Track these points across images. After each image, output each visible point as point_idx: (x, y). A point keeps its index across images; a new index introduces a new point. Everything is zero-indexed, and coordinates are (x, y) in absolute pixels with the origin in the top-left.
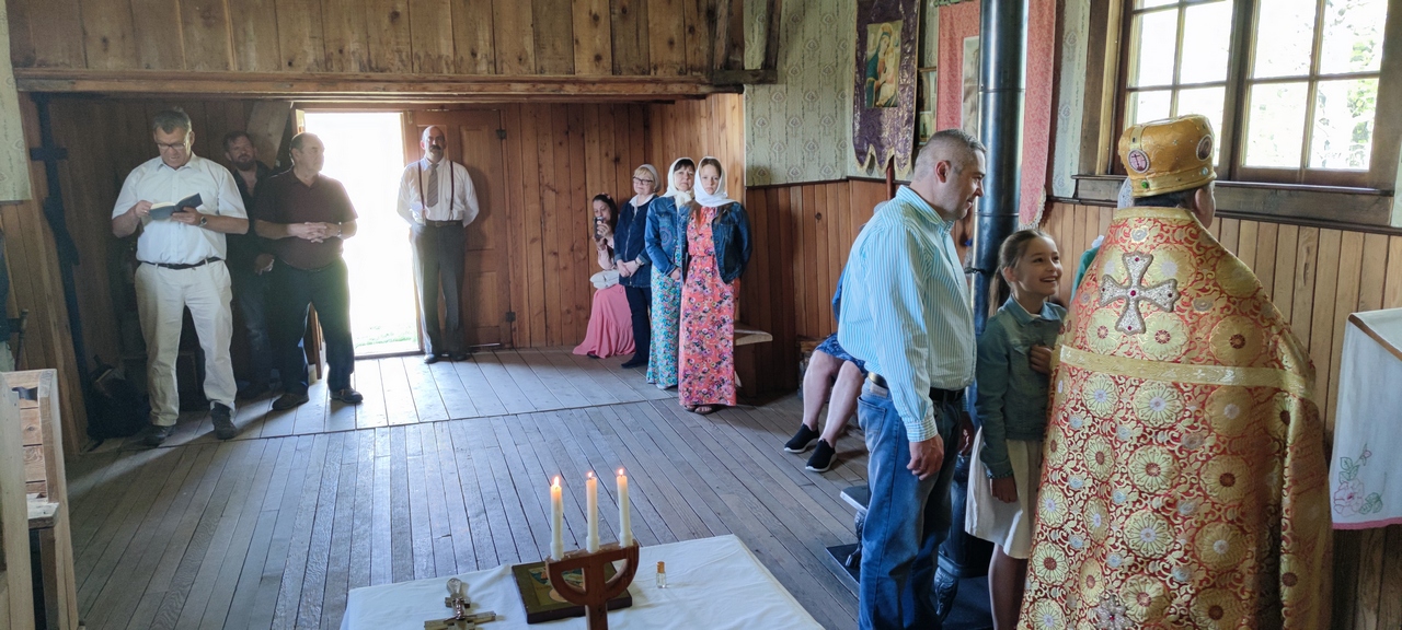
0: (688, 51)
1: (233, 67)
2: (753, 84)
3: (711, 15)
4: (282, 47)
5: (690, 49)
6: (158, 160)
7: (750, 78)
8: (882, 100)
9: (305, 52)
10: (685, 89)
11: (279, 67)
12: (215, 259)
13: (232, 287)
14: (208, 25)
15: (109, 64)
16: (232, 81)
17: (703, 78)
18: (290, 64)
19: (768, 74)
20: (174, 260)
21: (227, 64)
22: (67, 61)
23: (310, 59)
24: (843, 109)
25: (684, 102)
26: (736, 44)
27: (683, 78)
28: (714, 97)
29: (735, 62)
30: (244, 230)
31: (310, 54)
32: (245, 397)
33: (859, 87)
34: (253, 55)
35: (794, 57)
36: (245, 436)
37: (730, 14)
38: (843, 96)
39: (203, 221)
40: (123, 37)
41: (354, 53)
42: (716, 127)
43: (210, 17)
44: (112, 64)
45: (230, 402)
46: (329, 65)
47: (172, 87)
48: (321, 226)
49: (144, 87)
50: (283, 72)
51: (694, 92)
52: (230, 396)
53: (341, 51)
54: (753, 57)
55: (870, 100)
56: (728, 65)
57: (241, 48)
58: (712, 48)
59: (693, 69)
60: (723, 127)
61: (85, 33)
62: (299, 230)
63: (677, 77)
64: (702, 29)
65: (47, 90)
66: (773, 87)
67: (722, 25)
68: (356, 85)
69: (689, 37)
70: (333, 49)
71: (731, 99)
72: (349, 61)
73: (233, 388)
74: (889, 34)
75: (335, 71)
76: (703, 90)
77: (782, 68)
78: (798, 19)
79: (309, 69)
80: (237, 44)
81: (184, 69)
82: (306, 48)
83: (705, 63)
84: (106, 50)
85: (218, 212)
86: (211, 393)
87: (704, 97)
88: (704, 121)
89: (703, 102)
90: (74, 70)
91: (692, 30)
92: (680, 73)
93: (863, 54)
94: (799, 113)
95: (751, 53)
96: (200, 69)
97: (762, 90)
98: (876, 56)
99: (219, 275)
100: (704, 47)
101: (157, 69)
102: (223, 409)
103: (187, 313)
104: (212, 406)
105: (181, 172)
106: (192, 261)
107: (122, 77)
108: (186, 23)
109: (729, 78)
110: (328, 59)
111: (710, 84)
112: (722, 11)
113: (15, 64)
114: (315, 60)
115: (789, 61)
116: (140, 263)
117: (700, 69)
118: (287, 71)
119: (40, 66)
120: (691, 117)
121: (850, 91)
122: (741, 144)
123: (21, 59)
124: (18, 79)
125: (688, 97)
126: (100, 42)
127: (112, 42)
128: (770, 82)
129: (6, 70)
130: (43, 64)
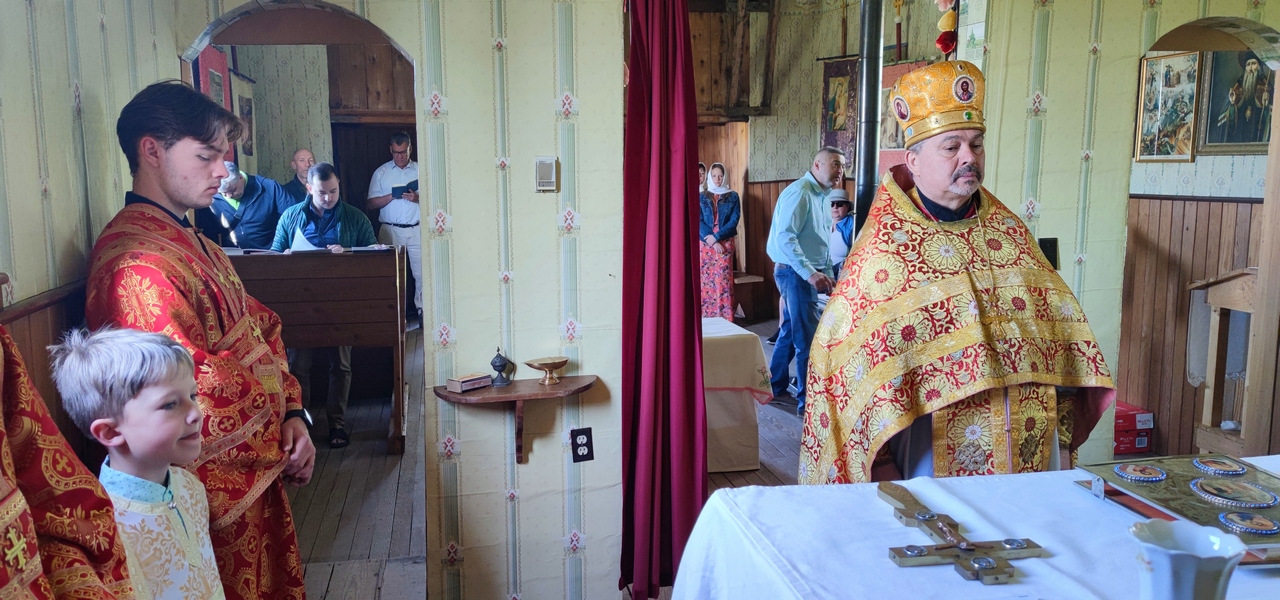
0: (713, 96)
2: (755, 116)
3: (729, 73)
5: (715, 93)
7: (753, 112)
8: (837, 127)
10: (711, 119)
15: (379, 107)
17: (722, 112)
19: (765, 109)
22: (358, 106)
24: (815, 132)
25: (711, 128)
26: (745, 90)
27: (710, 112)
28: (730, 124)
29: (744, 102)
33: (824, 117)
35: (782, 99)
37: (740, 72)
38: (816, 123)
40: (387, 91)
42: (731, 143)
44: (381, 107)
49: (396, 120)
51: (716, 121)
54: (755, 99)
55: (830, 127)
56: (739, 104)
58: (729, 93)
59: (716, 107)
60: (736, 144)
61: (368, 90)
63: (706, 112)
64: (723, 81)
65: (346, 122)
66: (768, 118)
67: (735, 79)
69: (714, 87)
71: (741, 126)
74: (841, 84)
76: (722, 120)
77: (775, 106)
78: (785, 74)
83: (724, 103)
84: (378, 99)
87: (723, 124)
88: (723, 140)
89: (723, 127)
90: (361, 111)
91: (716, 82)
92: (708, 109)
93: (827, 96)
94: (786, 134)
95: (754, 96)
97: (761, 120)
98: (834, 98)
100: (724, 92)
101: (404, 109)
107: (385, 114)
109: (739, 112)
111: (727, 116)
112: (736, 70)
115: (779, 102)
117: (720, 107)
119: (343, 108)
120: (715, 137)
121: (819, 120)
122: (747, 155)
123: (335, 105)
124: (332, 115)
125: (713, 124)
126: (375, 94)
127: (382, 95)
128: (767, 115)
129: (326, 111)
130: (345, 107)
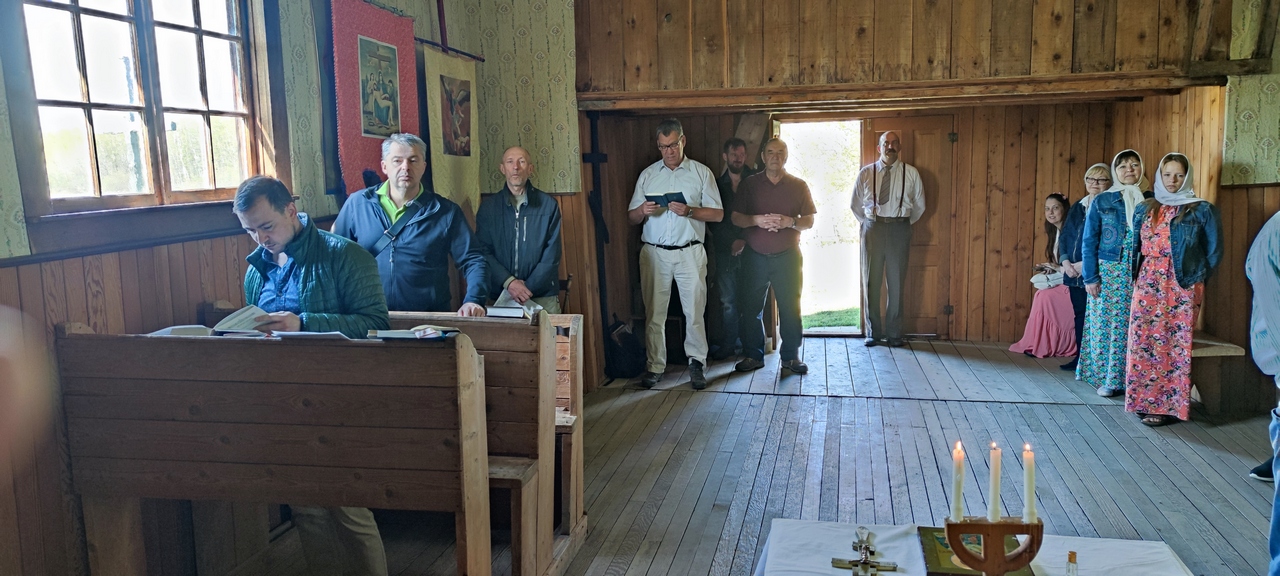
0: (1162, 44)
1: (727, 85)
2: (1239, 75)
3: (1192, 4)
4: (765, 66)
5: (1164, 41)
6: (661, 163)
7: (1237, 69)
9: (783, 69)
10: (1155, 83)
11: (762, 83)
12: (697, 242)
13: (707, 266)
14: (711, 52)
15: (639, 87)
16: (725, 96)
17: (1177, 70)
18: (770, 80)
19: (1260, 63)
20: (668, 243)
21: (722, 83)
22: (612, 86)
23: (787, 75)
25: (1154, 98)
26: (1222, 31)
27: (1153, 72)
28: (1189, 92)
29: (1218, 52)
30: (719, 219)
31: (787, 70)
32: (714, 358)
34: (742, 73)
36: (712, 388)
37: (1214, 2)
39: (691, 213)
40: (651, 65)
41: (823, 66)
42: (1190, 123)
43: (713, 44)
44: (641, 87)
45: (702, 357)
46: (802, 78)
47: (681, 103)
48: (777, 217)
49: (662, 104)
50: (764, 87)
51: (1165, 86)
52: (702, 354)
53: (812, 66)
54: (1242, 46)
56: (1209, 56)
57: (734, 69)
58: (1191, 39)
59: (1164, 63)
60: (1199, 122)
61: (625, 64)
62: (761, 221)
63: (1146, 72)
64: (1181, 19)
65: (597, 109)
66: (1265, 78)
67: (1205, 14)
68: (823, 94)
69: (1163, 30)
70: (806, 65)
71: (1212, 92)
72: (819, 75)
73: (705, 350)
75: (807, 83)
76: (1176, 83)
79: (785, 83)
80: (731, 64)
81: (691, 88)
82: (784, 65)
83: (1181, 55)
84: (638, 76)
85: (701, 204)
86: (689, 351)
87: (1178, 91)
88: (1176, 118)
89: (1176, 98)
90: (615, 93)
91: (1168, 22)
92: (1149, 67)
95: (1239, 42)
96: (703, 88)
97: (1251, 82)
99: (699, 254)
100: (1181, 39)
101: (672, 89)
102: (697, 364)
103: (674, 283)
104: (690, 362)
105: (677, 172)
106: (680, 244)
107: (648, 97)
108: (695, 51)
109: (1211, 71)
110: (801, 73)
111: (1186, 77)
113: (578, 90)
114: (791, 75)
116: (644, 243)
117: (1175, 62)
118: (767, 86)
119: (593, 91)
120: (1161, 114)
122: (1220, 140)
123: (582, 86)
124: (579, 101)
125: (1158, 92)
126: (634, 70)
127: (642, 70)
128: (1264, 72)
129: (572, 94)
130: (596, 89)
